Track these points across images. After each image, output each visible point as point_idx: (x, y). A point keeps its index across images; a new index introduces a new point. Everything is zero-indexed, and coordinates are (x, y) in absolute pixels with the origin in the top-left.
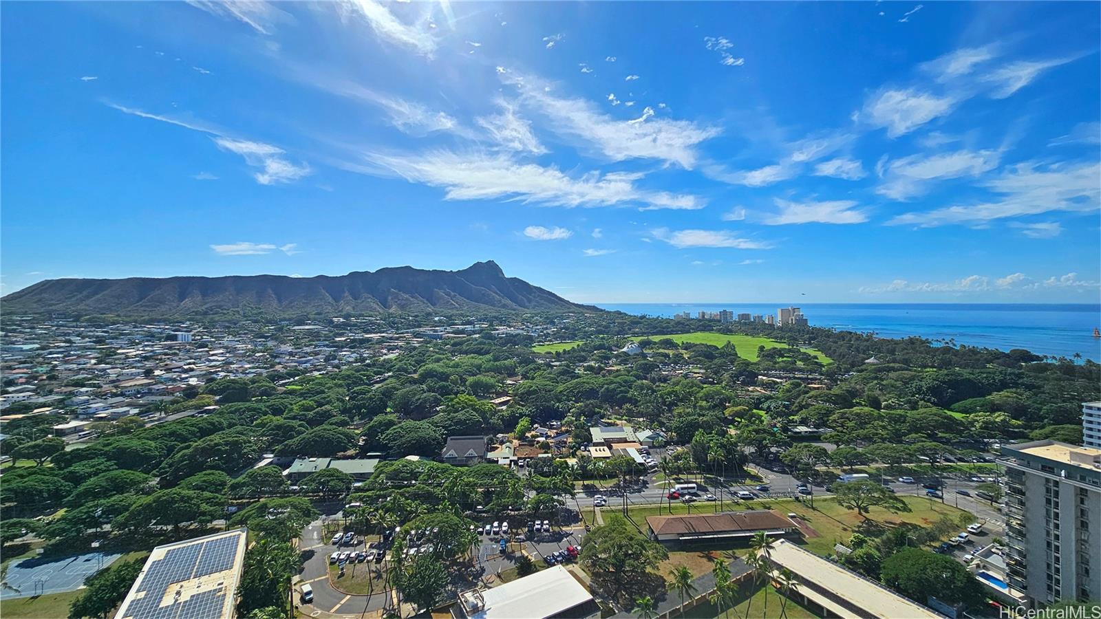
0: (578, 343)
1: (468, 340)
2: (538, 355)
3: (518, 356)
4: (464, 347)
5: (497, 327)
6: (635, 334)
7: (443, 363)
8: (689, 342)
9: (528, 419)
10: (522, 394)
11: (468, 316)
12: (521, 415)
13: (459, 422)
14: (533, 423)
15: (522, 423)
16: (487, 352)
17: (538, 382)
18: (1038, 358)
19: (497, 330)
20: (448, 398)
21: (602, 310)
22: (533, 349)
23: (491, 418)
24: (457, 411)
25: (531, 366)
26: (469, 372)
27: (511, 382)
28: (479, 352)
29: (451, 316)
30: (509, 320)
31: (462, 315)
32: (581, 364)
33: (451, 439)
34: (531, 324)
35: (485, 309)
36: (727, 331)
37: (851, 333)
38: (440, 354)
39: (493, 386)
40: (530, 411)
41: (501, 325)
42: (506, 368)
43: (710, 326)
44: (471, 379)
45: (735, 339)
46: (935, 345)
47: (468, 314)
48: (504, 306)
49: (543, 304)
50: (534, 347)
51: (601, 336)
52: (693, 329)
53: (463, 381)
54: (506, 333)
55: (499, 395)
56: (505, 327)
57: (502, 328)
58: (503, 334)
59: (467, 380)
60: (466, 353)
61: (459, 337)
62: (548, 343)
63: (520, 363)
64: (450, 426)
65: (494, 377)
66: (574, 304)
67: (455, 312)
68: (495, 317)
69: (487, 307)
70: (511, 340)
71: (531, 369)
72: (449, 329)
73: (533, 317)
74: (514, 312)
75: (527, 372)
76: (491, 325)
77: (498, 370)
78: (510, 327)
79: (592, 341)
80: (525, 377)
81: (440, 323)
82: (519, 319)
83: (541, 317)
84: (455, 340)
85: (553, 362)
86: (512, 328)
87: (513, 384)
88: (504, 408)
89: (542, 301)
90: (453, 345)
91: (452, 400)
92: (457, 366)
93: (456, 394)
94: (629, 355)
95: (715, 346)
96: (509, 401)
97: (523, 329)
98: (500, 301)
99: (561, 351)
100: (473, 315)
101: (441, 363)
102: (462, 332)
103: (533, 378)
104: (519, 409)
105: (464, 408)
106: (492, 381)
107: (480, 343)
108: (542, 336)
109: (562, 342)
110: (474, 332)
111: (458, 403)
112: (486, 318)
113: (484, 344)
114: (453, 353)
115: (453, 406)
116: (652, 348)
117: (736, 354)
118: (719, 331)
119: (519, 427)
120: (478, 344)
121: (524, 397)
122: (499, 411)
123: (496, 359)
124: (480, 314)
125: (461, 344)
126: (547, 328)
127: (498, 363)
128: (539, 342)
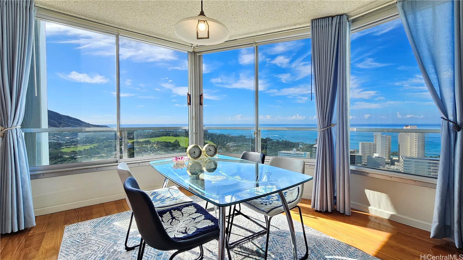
0: (94, 145)
2: (66, 153)
6: (130, 139)
8: (158, 141)
18: (272, 140)
22: (62, 150)
32: (96, 155)
34: (61, 135)
36: (176, 135)
43: (169, 133)
46: (247, 137)
49: (70, 125)
50: (63, 149)
51: (110, 140)
52: (160, 135)
62: (73, 146)
66: (91, 125)
71: (59, 161)
79: (104, 144)
85: (76, 156)
95: (170, 142)
97: (54, 139)
99: (82, 150)
108: (69, 143)
109: (83, 145)
116: (139, 145)
117: (179, 145)
118: (173, 136)
126: (73, 138)
128: (66, 146)
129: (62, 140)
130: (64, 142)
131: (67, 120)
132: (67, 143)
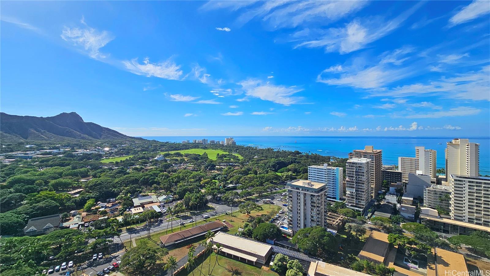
0: (130, 156)
1: (53, 159)
2: (105, 164)
3: (91, 165)
4: (50, 163)
5: (77, 150)
6: (162, 151)
7: (31, 173)
8: (188, 153)
9: (93, 199)
10: (91, 186)
11: (55, 144)
12: (89, 198)
13: (41, 208)
14: (96, 201)
15: (89, 202)
16: (69, 165)
17: (103, 178)
18: (301, 153)
19: (77, 151)
20: (31, 195)
21: (145, 140)
22: (102, 161)
23: (66, 203)
24: (39, 202)
25: (99, 170)
26: (52, 177)
27: (84, 181)
28: (62, 165)
29: (41, 144)
30: (86, 146)
31: (50, 144)
32: (131, 167)
33: (32, 220)
34: (101, 147)
35: (67, 140)
36: (205, 148)
37: (250, 147)
38: (29, 168)
39: (70, 184)
40: (96, 195)
41: (80, 149)
42: (81, 173)
43: (198, 146)
44: (53, 182)
45: (207, 151)
46: (275, 150)
47: (55, 143)
48: (83, 138)
49: (109, 137)
51: (144, 152)
52: (190, 148)
53: (46, 183)
54: (83, 153)
55: (74, 188)
56: (83, 150)
57: (81, 150)
58: (81, 153)
59: (50, 182)
60: (51, 166)
61: (46, 157)
62: (112, 157)
63: (92, 169)
64: (32, 212)
65: (72, 179)
66: (129, 137)
67: (44, 142)
68: (76, 144)
69: (70, 139)
70: (87, 157)
71: (99, 172)
72: (38, 152)
73: (103, 144)
74: (89, 141)
75: (96, 174)
76: (73, 148)
77: (75, 175)
78: (86, 149)
79: (138, 155)
80: (95, 176)
81: (31, 149)
82: (93, 145)
83: (108, 144)
84: (43, 159)
85: (114, 167)
86: (88, 150)
87: (86, 181)
88: (78, 195)
89: (109, 136)
90: (40, 162)
91: (35, 195)
92: (43, 174)
93: (38, 192)
94: (158, 161)
95: (199, 155)
96: (81, 191)
97: (95, 150)
98: (80, 136)
99: (119, 161)
100: (59, 144)
101: (29, 174)
102: (50, 153)
103: (100, 177)
104: (87, 195)
105: (44, 199)
106: (70, 181)
107: (64, 160)
108: (108, 154)
109: (120, 157)
110: (59, 153)
111: (39, 197)
112: (69, 145)
113: (66, 160)
114: (40, 166)
115: (35, 199)
116: (170, 157)
117: (208, 157)
118: (202, 148)
119: (87, 205)
120: (61, 160)
121: (92, 188)
122: (73, 198)
123: (74, 168)
124: (65, 143)
125: (48, 161)
126: (111, 150)
127: (75, 170)
128: (106, 157)
129: (103, 151)
130: (104, 153)
131: (107, 132)
132: (106, 154)
